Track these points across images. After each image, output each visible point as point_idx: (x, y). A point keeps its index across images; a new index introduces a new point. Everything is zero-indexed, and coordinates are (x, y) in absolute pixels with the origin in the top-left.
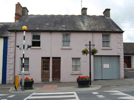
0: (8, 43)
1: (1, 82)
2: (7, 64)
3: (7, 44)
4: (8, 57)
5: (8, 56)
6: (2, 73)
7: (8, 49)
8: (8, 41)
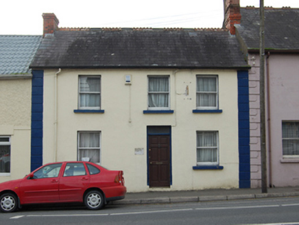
0: (250, 82)
1: (238, 184)
2: (251, 138)
3: (247, 86)
4: (251, 121)
5: (250, 117)
6: (238, 161)
7: (250, 99)
8: (250, 79)
